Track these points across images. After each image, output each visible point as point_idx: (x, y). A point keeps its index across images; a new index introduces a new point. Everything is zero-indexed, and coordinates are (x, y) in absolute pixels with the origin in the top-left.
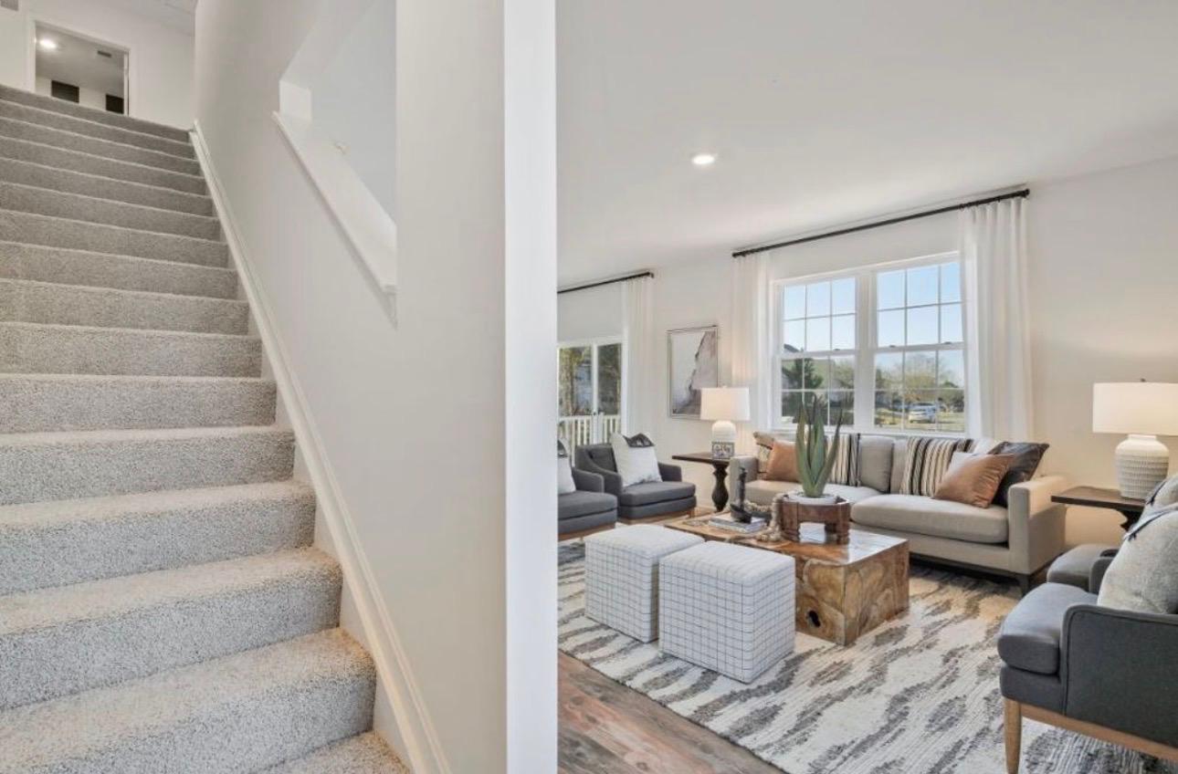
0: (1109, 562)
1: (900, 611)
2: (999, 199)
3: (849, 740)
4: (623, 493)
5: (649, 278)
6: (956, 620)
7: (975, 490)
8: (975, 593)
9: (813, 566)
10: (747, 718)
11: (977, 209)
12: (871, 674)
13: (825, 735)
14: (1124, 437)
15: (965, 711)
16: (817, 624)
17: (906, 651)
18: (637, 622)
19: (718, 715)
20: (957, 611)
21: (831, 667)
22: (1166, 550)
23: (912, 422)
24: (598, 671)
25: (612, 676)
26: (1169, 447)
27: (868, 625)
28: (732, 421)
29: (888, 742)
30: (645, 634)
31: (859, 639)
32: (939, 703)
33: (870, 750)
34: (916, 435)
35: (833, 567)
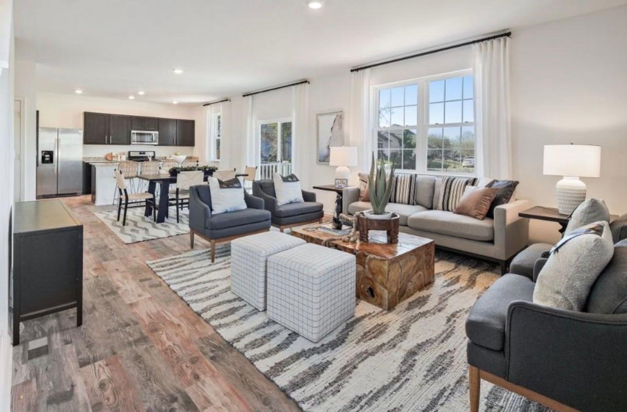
0: (545, 261)
1: (428, 284)
2: (494, 37)
3: (369, 391)
4: (277, 210)
5: (307, 84)
6: (462, 290)
7: (476, 209)
8: (476, 271)
9: (371, 259)
10: (304, 372)
11: (482, 44)
12: (399, 332)
13: (353, 388)
14: (561, 177)
15: (453, 361)
16: (373, 296)
17: (424, 314)
18: (256, 297)
19: (285, 371)
20: (462, 283)
21: (375, 327)
22: (577, 262)
23: (464, 167)
24: (219, 334)
25: (227, 339)
26: (586, 184)
27: (405, 296)
28: (348, 167)
29: (395, 391)
30: (261, 306)
31: (398, 305)
32: (437, 355)
33: (381, 399)
34: (447, 175)
35: (381, 260)
